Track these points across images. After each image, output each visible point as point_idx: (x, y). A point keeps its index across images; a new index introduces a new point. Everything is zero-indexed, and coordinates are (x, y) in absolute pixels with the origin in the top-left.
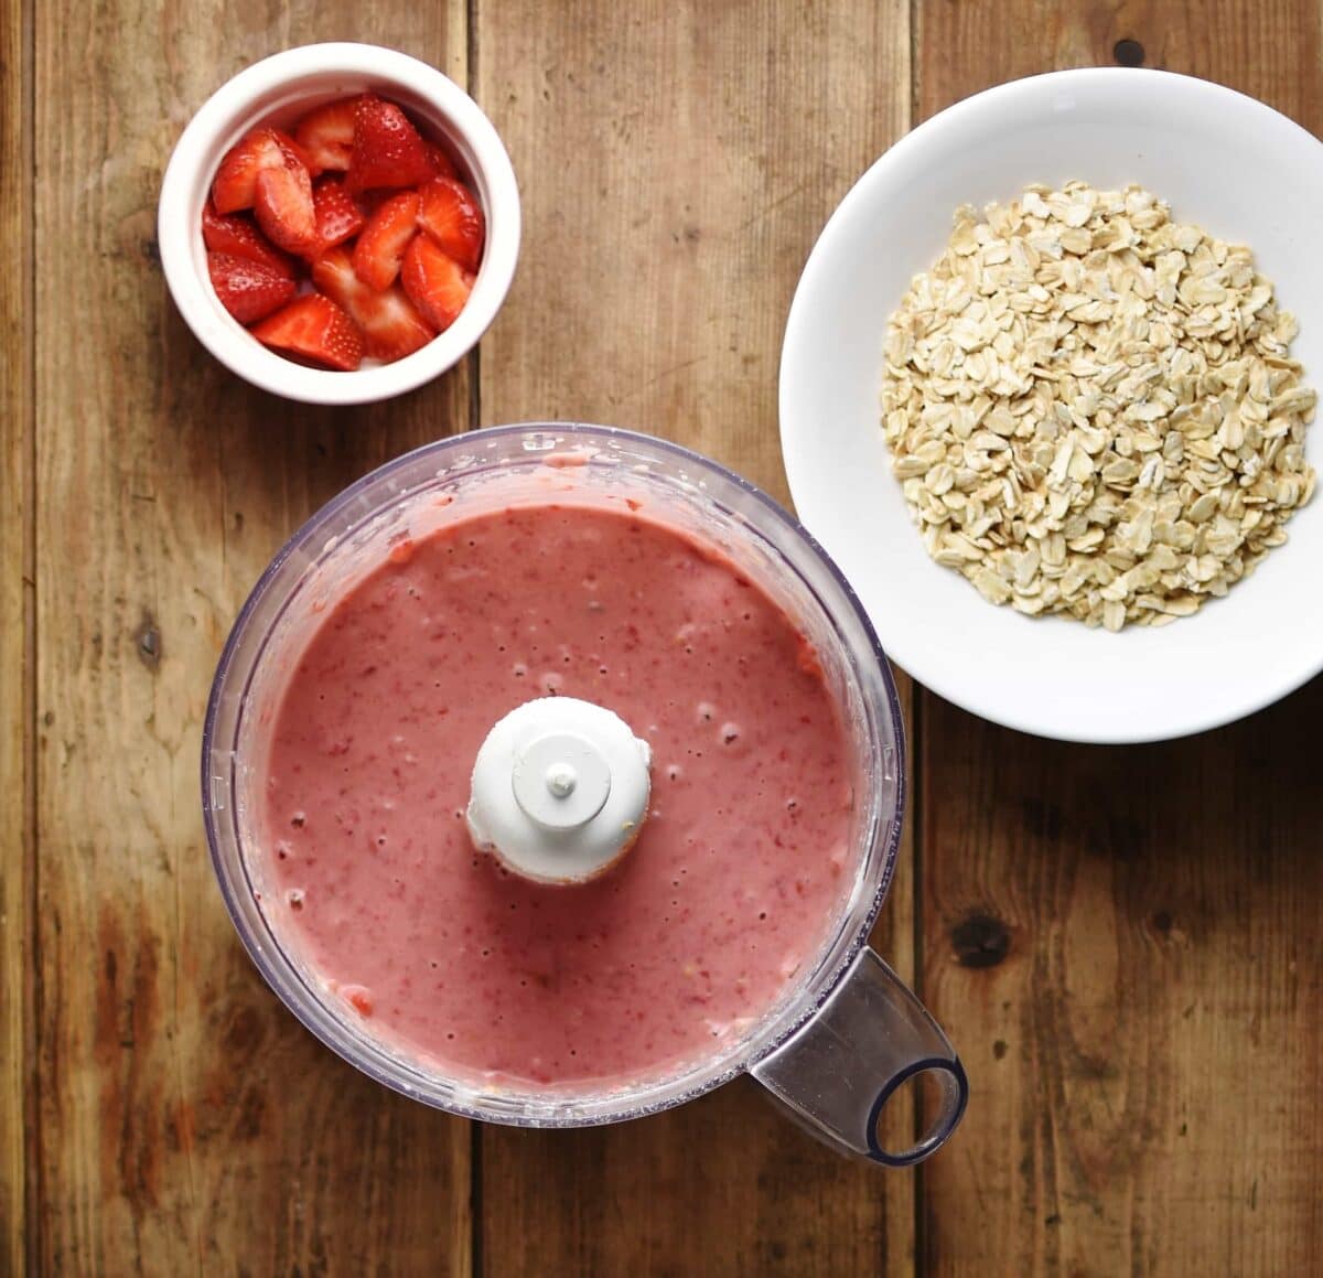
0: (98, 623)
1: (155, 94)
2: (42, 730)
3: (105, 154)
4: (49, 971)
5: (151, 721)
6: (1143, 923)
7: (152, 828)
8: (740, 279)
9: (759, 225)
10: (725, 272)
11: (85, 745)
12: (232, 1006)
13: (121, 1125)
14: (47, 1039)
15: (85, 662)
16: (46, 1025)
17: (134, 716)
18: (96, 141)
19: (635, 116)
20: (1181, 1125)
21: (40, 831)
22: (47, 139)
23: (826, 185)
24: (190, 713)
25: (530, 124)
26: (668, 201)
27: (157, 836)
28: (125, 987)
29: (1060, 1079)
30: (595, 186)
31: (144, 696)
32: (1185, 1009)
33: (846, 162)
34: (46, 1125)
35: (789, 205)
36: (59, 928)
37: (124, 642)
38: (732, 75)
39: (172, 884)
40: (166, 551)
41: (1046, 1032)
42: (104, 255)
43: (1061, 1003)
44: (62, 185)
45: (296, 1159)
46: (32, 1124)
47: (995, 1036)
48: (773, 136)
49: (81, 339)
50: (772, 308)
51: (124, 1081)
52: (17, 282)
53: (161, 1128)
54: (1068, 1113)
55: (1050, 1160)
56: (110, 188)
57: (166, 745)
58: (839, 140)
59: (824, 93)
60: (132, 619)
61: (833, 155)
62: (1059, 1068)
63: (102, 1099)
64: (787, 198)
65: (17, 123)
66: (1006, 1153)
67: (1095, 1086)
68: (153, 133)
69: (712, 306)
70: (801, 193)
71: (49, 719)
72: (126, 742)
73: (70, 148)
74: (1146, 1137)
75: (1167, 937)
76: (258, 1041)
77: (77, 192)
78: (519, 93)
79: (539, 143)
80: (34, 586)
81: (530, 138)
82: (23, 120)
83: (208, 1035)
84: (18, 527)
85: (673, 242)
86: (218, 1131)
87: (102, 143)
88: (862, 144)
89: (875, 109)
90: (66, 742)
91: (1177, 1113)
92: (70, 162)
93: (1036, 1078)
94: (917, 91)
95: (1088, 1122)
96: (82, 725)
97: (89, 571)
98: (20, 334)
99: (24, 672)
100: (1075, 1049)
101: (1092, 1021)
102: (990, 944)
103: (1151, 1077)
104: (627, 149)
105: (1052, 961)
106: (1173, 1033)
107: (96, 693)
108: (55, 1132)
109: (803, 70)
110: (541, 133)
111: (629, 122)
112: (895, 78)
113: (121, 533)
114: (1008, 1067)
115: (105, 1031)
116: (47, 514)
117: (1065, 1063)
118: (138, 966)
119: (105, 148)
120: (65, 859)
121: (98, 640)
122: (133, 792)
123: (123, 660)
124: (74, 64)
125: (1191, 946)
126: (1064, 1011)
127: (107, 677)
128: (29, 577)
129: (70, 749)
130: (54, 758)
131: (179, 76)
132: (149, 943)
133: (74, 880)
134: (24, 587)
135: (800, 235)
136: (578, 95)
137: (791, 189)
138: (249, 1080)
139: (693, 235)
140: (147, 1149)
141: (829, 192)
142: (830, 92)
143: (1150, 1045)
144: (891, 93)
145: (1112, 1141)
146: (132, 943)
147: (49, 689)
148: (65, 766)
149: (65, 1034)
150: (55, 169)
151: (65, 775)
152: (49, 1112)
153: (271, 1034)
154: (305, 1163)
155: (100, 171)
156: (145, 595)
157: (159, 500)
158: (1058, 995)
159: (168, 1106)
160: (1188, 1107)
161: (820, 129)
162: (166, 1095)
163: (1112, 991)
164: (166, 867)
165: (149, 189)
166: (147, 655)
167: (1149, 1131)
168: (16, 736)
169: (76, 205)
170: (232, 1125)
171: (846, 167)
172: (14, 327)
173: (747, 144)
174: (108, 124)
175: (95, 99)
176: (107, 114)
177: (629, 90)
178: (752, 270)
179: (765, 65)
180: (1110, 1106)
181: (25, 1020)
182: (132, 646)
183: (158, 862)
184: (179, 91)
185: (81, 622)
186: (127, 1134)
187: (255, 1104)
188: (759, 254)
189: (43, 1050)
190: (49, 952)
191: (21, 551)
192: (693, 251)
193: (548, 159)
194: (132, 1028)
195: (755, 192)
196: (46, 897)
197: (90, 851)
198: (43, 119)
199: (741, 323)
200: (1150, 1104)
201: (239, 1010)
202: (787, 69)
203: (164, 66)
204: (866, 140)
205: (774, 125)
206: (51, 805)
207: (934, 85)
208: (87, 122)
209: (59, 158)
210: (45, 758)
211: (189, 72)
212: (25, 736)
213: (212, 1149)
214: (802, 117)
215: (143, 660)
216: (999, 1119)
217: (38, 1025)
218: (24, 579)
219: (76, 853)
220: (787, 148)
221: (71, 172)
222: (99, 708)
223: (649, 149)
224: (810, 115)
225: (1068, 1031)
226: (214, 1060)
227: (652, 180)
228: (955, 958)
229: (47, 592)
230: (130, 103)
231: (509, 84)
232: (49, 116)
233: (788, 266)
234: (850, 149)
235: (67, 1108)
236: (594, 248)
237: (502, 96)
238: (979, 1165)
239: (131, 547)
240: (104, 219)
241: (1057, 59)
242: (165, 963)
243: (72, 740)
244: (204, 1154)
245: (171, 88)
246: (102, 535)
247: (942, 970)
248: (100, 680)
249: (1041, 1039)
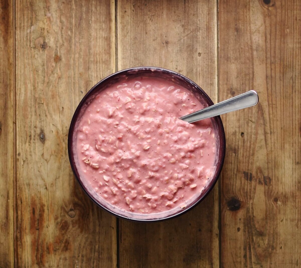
0: (30, 132)
1: (43, 11)
2: (17, 157)
3: (32, 25)
4: (19, 212)
5: (43, 155)
6: (271, 200)
7: (43, 179)
8: (178, 53)
9: (182, 41)
10: (174, 51)
11: (28, 160)
12: (62, 220)
13: (36, 248)
14: (19, 228)
15: (27, 141)
16: (19, 225)
17: (39, 154)
18: (30, 22)
19: (153, 16)
20: (280, 247)
21: (17, 180)
22: (18, 21)
23: (198, 31)
24: (52, 152)
25: (130, 17)
26: (161, 35)
27: (44, 181)
28: (37, 216)
29: (252, 236)
30: (145, 31)
31: (41, 149)
32: (281, 220)
33: (202, 26)
34: (19, 248)
35: (189, 36)
36: (22, 203)
37: (36, 136)
38: (176, 6)
39: (48, 193)
40: (46, 116)
41: (249, 225)
42: (32, 48)
43: (253, 219)
44: (22, 31)
45: (77, 256)
46: (15, 248)
47: (237, 227)
48: (185, 20)
49: (26, 67)
50: (185, 59)
51: (37, 238)
52: (12, 54)
53: (45, 249)
54: (254, 244)
55: (250, 255)
56: (33, 32)
57: (46, 160)
58: (200, 21)
59: (197, 10)
60: (38, 131)
61: (199, 24)
62: (252, 233)
63: (32, 242)
64: (189, 34)
65: (11, 17)
66: (240, 253)
67: (261, 237)
68: (43, 19)
69: (172, 59)
70: (192, 33)
71: (19, 154)
72: (37, 160)
73: (24, 23)
74: (272, 249)
75: (277, 203)
76: (68, 228)
77: (25, 33)
78: (127, 10)
79: (131, 22)
80: (16, 124)
81: (130, 21)
82: (13, 17)
83: (56, 227)
84: (12, 110)
85: (162, 44)
86: (59, 249)
87: (31, 22)
88: (206, 22)
89: (209, 14)
90: (23, 160)
91: (279, 244)
92: (24, 26)
93: (247, 235)
94: (218, 10)
95: (259, 246)
96: (27, 156)
97: (28, 121)
98: (12, 66)
99: (13, 144)
100: (256, 229)
101: (260, 223)
102: (236, 205)
103: (273, 236)
104: (152, 23)
105: (251, 209)
106: (278, 226)
107: (30, 149)
108: (21, 249)
109: (192, 5)
110: (132, 19)
111: (152, 17)
112: (213, 7)
113: (36, 111)
114: (241, 233)
115: (32, 226)
116: (19, 107)
117: (254, 233)
118: (40, 211)
119: (32, 23)
120: (23, 186)
121: (30, 136)
122: (38, 171)
123: (36, 141)
124: (24, 4)
125: (282, 205)
126: (253, 221)
127: (32, 145)
128: (15, 122)
129: (24, 161)
130: (20, 163)
131: (49, 7)
132: (42, 206)
133: (25, 191)
134: (13, 124)
135: (191, 42)
136: (141, 10)
137: (189, 32)
138: (66, 237)
139: (167, 43)
140: (42, 253)
141: (198, 33)
143: (273, 228)
144: (212, 10)
145: (265, 250)
146: (38, 206)
147: (19, 147)
148: (23, 165)
149: (23, 227)
150: (20, 28)
151: (23, 167)
152: (20, 245)
153: (71, 227)
154: (79, 256)
155: (31, 28)
156: (41, 126)
157: (44, 104)
158: (252, 217)
159: (47, 244)
160: (282, 242)
161: (196, 18)
162: (46, 241)
163: (265, 216)
164: (46, 188)
165: (42, 32)
166: (42, 140)
167: (273, 248)
168: (11, 159)
169: (25, 36)
170: (62, 248)
171: (202, 27)
172: (11, 64)
173: (179, 22)
174: (32, 17)
175: (29, 12)
176: (32, 15)
177: (152, 10)
178: (181, 51)
179: (183, 3)
180: (264, 242)
181: (14, 224)
182: (38, 137)
183: (45, 187)
184: (49, 10)
185: (26, 132)
186: (38, 250)
187: (67, 243)
188: (182, 47)
189: (18, 231)
190: (20, 208)
191: (13, 116)
192: (167, 46)
193: (134, 25)
194: (39, 226)
195: (181, 33)
196: (19, 195)
197: (29, 185)
198: (17, 17)
199: (178, 63)
200: (273, 242)
201: (63, 221)
202: (189, 4)
203: (45, 4)
204: (207, 21)
205: (185, 17)
206: (20, 174)
207: (222, 8)
208: (28, 17)
209: (21, 25)
210: (18, 163)
211: (51, 6)
212: (14, 158)
213: (57, 253)
214: (192, 16)
215: (41, 141)
216: (238, 246)
217: (17, 225)
218: (13, 122)
219: (25, 185)
220: (188, 23)
221: (24, 29)
222: (31, 152)
223: (157, 23)
224: (194, 15)
225: (254, 225)
226: (57, 233)
227: (157, 30)
228: (228, 208)
229: (19, 125)
230: (38, 13)
231: (125, 8)
232: (19, 16)
233: (189, 50)
234: (203, 23)
235: (24, 244)
236: (144, 46)
237: (123, 11)
238: (234, 256)
239: (38, 114)
240: (32, 39)
241: (250, 2)
242: (46, 211)
243: (24, 159)
244: (55, 254)
245: (47, 9)
246: (31, 112)
247: (225, 211)
248: (31, 145)
249: (248, 227)
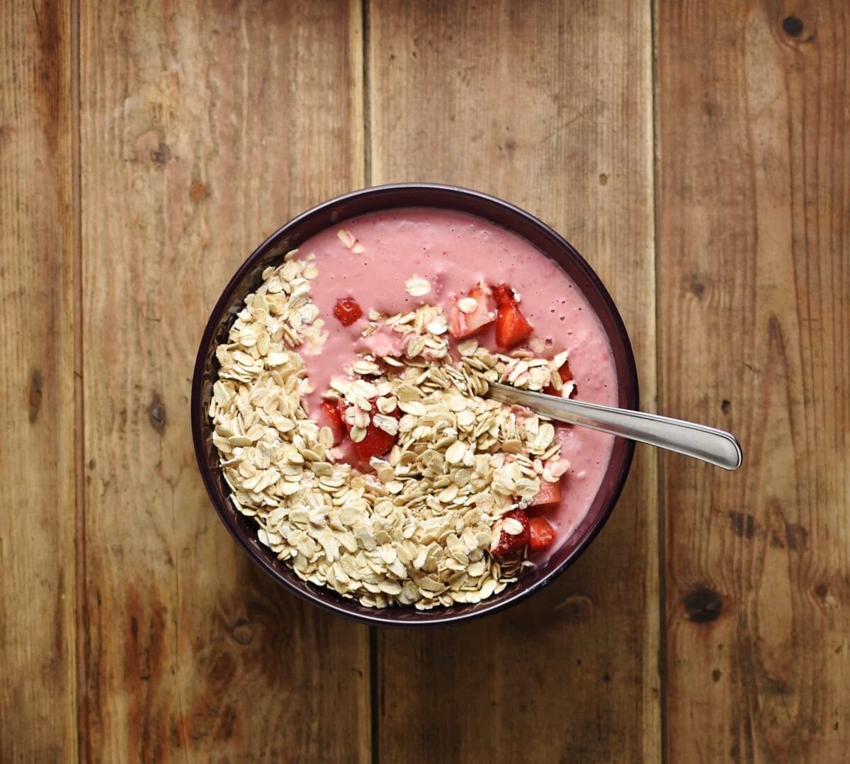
0: (124, 401)
1: (159, 54)
2: (87, 472)
3: (126, 94)
4: (94, 630)
5: (159, 466)
6: (808, 592)
7: (161, 536)
8: (542, 174)
9: (554, 139)
10: (532, 170)
11: (116, 482)
12: (214, 652)
13: (142, 730)
14: (93, 675)
15: (116, 427)
16: (92, 666)
17: (147, 463)
18: (120, 85)
19: (472, 68)
20: (835, 723)
21: (87, 538)
22: (88, 85)
23: (598, 113)
24: (185, 461)
25: (404, 74)
26: (495, 123)
27: (164, 541)
28: (144, 641)
29: (756, 694)
30: (447, 113)
31: (154, 449)
32: (836, 648)
33: (611, 96)
34: (92, 732)
35: (575, 125)
36: (100, 602)
37: (141, 414)
38: (536, 42)
39: (174, 574)
40: (168, 354)
41: (746, 664)
42: (126, 161)
43: (756, 645)
44: (97, 114)
45: (257, 753)
46: (83, 730)
47: (713, 667)
48: (563, 79)
49: (112, 216)
50: (563, 192)
51: (143, 702)
52: (68, 179)
53: (168, 733)
54: (761, 716)
55: (750, 747)
56: (130, 116)
57: (169, 481)
58: (605, 83)
59: (596, 53)
60: (146, 399)
61: (602, 94)
62: (755, 687)
63: (129, 714)
64: (572, 121)
65: (68, 74)
66: (721, 743)
67: (779, 699)
68: (158, 80)
69: (524, 191)
70: (581, 118)
71: (92, 465)
72: (143, 479)
73: (103, 90)
74: (812, 732)
75: (824, 601)
76: (232, 675)
77: (107, 119)
78: (396, 53)
79: (410, 86)
80: (82, 377)
81: (404, 83)
82: (72, 72)
83: (199, 670)
84: (71, 339)
85: (498, 150)
86: (206, 734)
87: (124, 87)
88: (620, 85)
89: (629, 63)
90: (103, 480)
91: (832, 716)
92: (103, 99)
93: (740, 692)
94: (656, 51)
95: (774, 722)
96: (114, 469)
97: (117, 369)
98: (71, 212)
99: (75, 434)
100: (765, 675)
101: (776, 656)
102: (709, 607)
103: (814, 693)
104: (467, 89)
105: (750, 617)
106: (829, 664)
107: (123, 448)
108: (98, 736)
109: (582, 38)
110: (411, 80)
111: (469, 73)
112: (642, 43)
113: (138, 343)
114: (722, 686)
115: (131, 670)
116: (90, 330)
117: (759, 684)
118: (152, 626)
119: (126, 90)
120: (103, 555)
121: (124, 413)
122: (147, 512)
123: (140, 426)
124: (105, 35)
125: (839, 606)
126: (758, 650)
127: (130, 436)
128: (79, 372)
129: (106, 485)
130: (96, 490)
131: (174, 43)
132: (159, 611)
133: (109, 570)
134: (75, 378)
135: (580, 145)
136: (435, 54)
137: (575, 116)
138: (226, 700)
139: (511, 146)
140: (159, 747)
141: (600, 118)
142: (600, 52)
143: (814, 671)
144: (639, 53)
145: (790, 734)
146: (148, 612)
147: (92, 445)
148: (103, 495)
149: (105, 670)
150: (93, 104)
151: (103, 502)
152: (95, 723)
153: (240, 671)
154: (263, 754)
155: (123, 106)
156: (154, 383)
157: (163, 321)
158: (754, 639)
159: (172, 718)
160: (839, 711)
161: (593, 76)
162: (171, 710)
163: (789, 636)
164: (170, 561)
165: (155, 117)
166: (157, 423)
167: (814, 727)
168: (70, 477)
169: (107, 129)
170: (215, 730)
171: (611, 100)
172: (67, 207)
173: (546, 86)
174: (128, 74)
175: (119, 58)
176: (127, 68)
177: (468, 52)
178: (550, 168)
179: (557, 35)
180: (788, 711)
181: (78, 663)
182: (147, 417)
183: (165, 558)
184: (174, 53)
185: (112, 401)
186: (146, 736)
187: (230, 716)
188: (554, 158)
189: (90, 682)
190: (94, 618)
191: (73, 355)
192: (511, 156)
193: (416, 97)
194: (149, 667)
195: (551, 118)
196: (91, 582)
197: (120, 551)
198: (85, 72)
199: (542, 203)
200: (815, 710)
201: (219, 655)
202: (572, 37)
203: (164, 35)
204: (623, 83)
205: (563, 74)
206: (94, 521)
207: (667, 47)
208: (114, 74)
209: (95, 97)
210: (90, 490)
211: (181, 41)
212: (76, 476)
213: (202, 746)
214: (581, 69)
215: (153, 426)
216: (716, 722)
217: (87, 666)
218: (75, 373)
219: (110, 552)
220: (571, 88)
221: (103, 106)
222: (125, 457)
223: (482, 90)
224: (586, 67)
225: (761, 663)
226: (202, 688)
227: (484, 110)
228: (687, 616)
229: (90, 380)
230: (142, 60)
231: (391, 48)
232: (89, 70)
233: (573, 166)
234: (613, 90)
235: (106, 719)
236: (447, 154)
237: (385, 55)
238: (704, 751)
239: (145, 350)
240: (126, 137)
241: (747, 31)
242: (170, 625)
243: (107, 478)
244: (196, 749)
245: (168, 51)
246: (126, 344)
247: (678, 624)
248: (126, 439)
249: (743, 668)
